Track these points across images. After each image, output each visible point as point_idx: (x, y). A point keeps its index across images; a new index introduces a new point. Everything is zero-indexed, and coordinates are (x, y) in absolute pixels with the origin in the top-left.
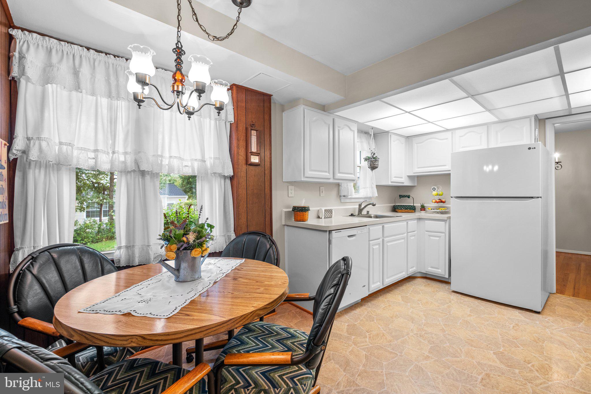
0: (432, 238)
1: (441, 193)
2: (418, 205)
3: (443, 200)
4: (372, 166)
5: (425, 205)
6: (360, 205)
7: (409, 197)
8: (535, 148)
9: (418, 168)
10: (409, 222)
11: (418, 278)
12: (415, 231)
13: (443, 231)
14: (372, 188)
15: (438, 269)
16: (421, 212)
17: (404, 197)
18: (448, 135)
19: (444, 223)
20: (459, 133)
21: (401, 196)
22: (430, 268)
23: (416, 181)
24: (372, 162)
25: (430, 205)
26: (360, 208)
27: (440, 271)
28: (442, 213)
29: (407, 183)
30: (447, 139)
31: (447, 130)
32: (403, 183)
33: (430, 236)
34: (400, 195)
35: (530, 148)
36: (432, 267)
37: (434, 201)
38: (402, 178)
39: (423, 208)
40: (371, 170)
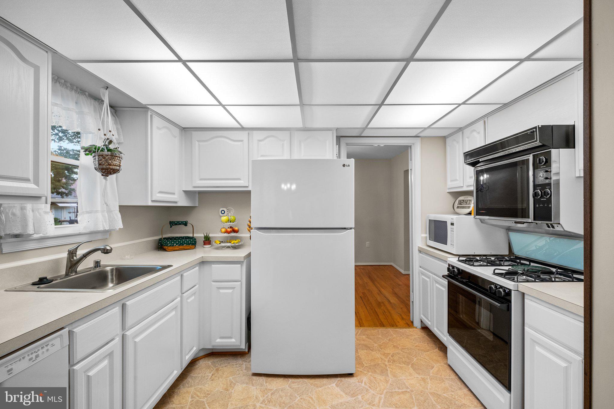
0: (221, 291)
1: (232, 218)
2: (199, 235)
3: (236, 229)
4: (104, 167)
5: (210, 235)
6: (72, 253)
7: (186, 224)
8: (349, 166)
9: (201, 179)
10: (185, 274)
11: (201, 359)
12: (195, 286)
13: (239, 278)
14: (109, 211)
15: (230, 338)
16: (205, 246)
17: (177, 225)
18: (243, 135)
19: (240, 267)
20: (257, 135)
21: (172, 224)
22: (218, 340)
23: (197, 199)
24: (104, 158)
25: (217, 235)
26: (73, 258)
27: (233, 340)
28: (235, 248)
29: (183, 202)
30: (242, 141)
31: (243, 129)
32: (176, 202)
33: (219, 288)
34: (170, 222)
35: (344, 165)
36: (222, 338)
37: (223, 230)
38: (174, 194)
39: (207, 241)
40: (102, 175)
